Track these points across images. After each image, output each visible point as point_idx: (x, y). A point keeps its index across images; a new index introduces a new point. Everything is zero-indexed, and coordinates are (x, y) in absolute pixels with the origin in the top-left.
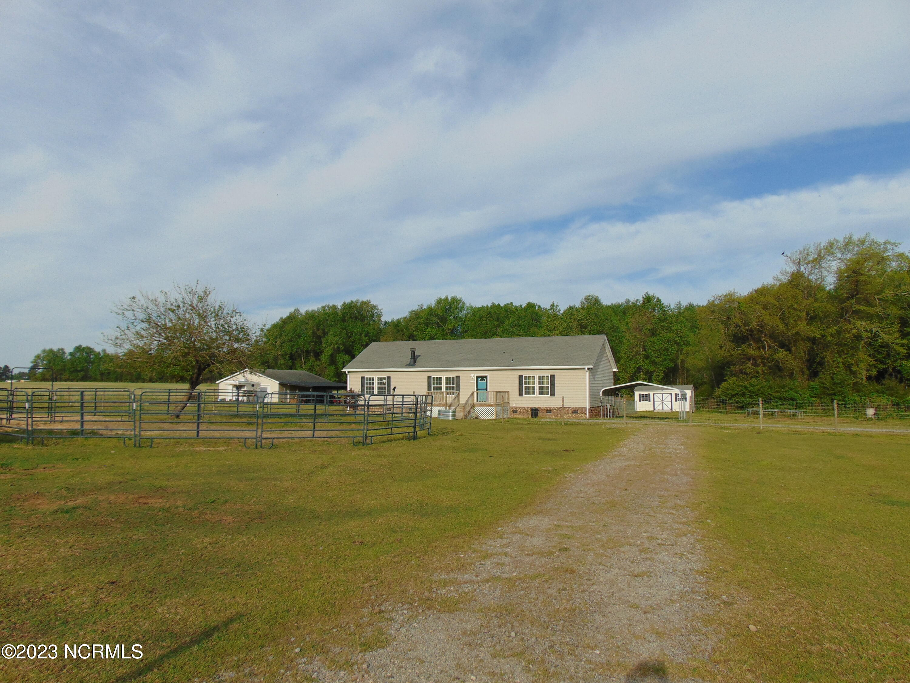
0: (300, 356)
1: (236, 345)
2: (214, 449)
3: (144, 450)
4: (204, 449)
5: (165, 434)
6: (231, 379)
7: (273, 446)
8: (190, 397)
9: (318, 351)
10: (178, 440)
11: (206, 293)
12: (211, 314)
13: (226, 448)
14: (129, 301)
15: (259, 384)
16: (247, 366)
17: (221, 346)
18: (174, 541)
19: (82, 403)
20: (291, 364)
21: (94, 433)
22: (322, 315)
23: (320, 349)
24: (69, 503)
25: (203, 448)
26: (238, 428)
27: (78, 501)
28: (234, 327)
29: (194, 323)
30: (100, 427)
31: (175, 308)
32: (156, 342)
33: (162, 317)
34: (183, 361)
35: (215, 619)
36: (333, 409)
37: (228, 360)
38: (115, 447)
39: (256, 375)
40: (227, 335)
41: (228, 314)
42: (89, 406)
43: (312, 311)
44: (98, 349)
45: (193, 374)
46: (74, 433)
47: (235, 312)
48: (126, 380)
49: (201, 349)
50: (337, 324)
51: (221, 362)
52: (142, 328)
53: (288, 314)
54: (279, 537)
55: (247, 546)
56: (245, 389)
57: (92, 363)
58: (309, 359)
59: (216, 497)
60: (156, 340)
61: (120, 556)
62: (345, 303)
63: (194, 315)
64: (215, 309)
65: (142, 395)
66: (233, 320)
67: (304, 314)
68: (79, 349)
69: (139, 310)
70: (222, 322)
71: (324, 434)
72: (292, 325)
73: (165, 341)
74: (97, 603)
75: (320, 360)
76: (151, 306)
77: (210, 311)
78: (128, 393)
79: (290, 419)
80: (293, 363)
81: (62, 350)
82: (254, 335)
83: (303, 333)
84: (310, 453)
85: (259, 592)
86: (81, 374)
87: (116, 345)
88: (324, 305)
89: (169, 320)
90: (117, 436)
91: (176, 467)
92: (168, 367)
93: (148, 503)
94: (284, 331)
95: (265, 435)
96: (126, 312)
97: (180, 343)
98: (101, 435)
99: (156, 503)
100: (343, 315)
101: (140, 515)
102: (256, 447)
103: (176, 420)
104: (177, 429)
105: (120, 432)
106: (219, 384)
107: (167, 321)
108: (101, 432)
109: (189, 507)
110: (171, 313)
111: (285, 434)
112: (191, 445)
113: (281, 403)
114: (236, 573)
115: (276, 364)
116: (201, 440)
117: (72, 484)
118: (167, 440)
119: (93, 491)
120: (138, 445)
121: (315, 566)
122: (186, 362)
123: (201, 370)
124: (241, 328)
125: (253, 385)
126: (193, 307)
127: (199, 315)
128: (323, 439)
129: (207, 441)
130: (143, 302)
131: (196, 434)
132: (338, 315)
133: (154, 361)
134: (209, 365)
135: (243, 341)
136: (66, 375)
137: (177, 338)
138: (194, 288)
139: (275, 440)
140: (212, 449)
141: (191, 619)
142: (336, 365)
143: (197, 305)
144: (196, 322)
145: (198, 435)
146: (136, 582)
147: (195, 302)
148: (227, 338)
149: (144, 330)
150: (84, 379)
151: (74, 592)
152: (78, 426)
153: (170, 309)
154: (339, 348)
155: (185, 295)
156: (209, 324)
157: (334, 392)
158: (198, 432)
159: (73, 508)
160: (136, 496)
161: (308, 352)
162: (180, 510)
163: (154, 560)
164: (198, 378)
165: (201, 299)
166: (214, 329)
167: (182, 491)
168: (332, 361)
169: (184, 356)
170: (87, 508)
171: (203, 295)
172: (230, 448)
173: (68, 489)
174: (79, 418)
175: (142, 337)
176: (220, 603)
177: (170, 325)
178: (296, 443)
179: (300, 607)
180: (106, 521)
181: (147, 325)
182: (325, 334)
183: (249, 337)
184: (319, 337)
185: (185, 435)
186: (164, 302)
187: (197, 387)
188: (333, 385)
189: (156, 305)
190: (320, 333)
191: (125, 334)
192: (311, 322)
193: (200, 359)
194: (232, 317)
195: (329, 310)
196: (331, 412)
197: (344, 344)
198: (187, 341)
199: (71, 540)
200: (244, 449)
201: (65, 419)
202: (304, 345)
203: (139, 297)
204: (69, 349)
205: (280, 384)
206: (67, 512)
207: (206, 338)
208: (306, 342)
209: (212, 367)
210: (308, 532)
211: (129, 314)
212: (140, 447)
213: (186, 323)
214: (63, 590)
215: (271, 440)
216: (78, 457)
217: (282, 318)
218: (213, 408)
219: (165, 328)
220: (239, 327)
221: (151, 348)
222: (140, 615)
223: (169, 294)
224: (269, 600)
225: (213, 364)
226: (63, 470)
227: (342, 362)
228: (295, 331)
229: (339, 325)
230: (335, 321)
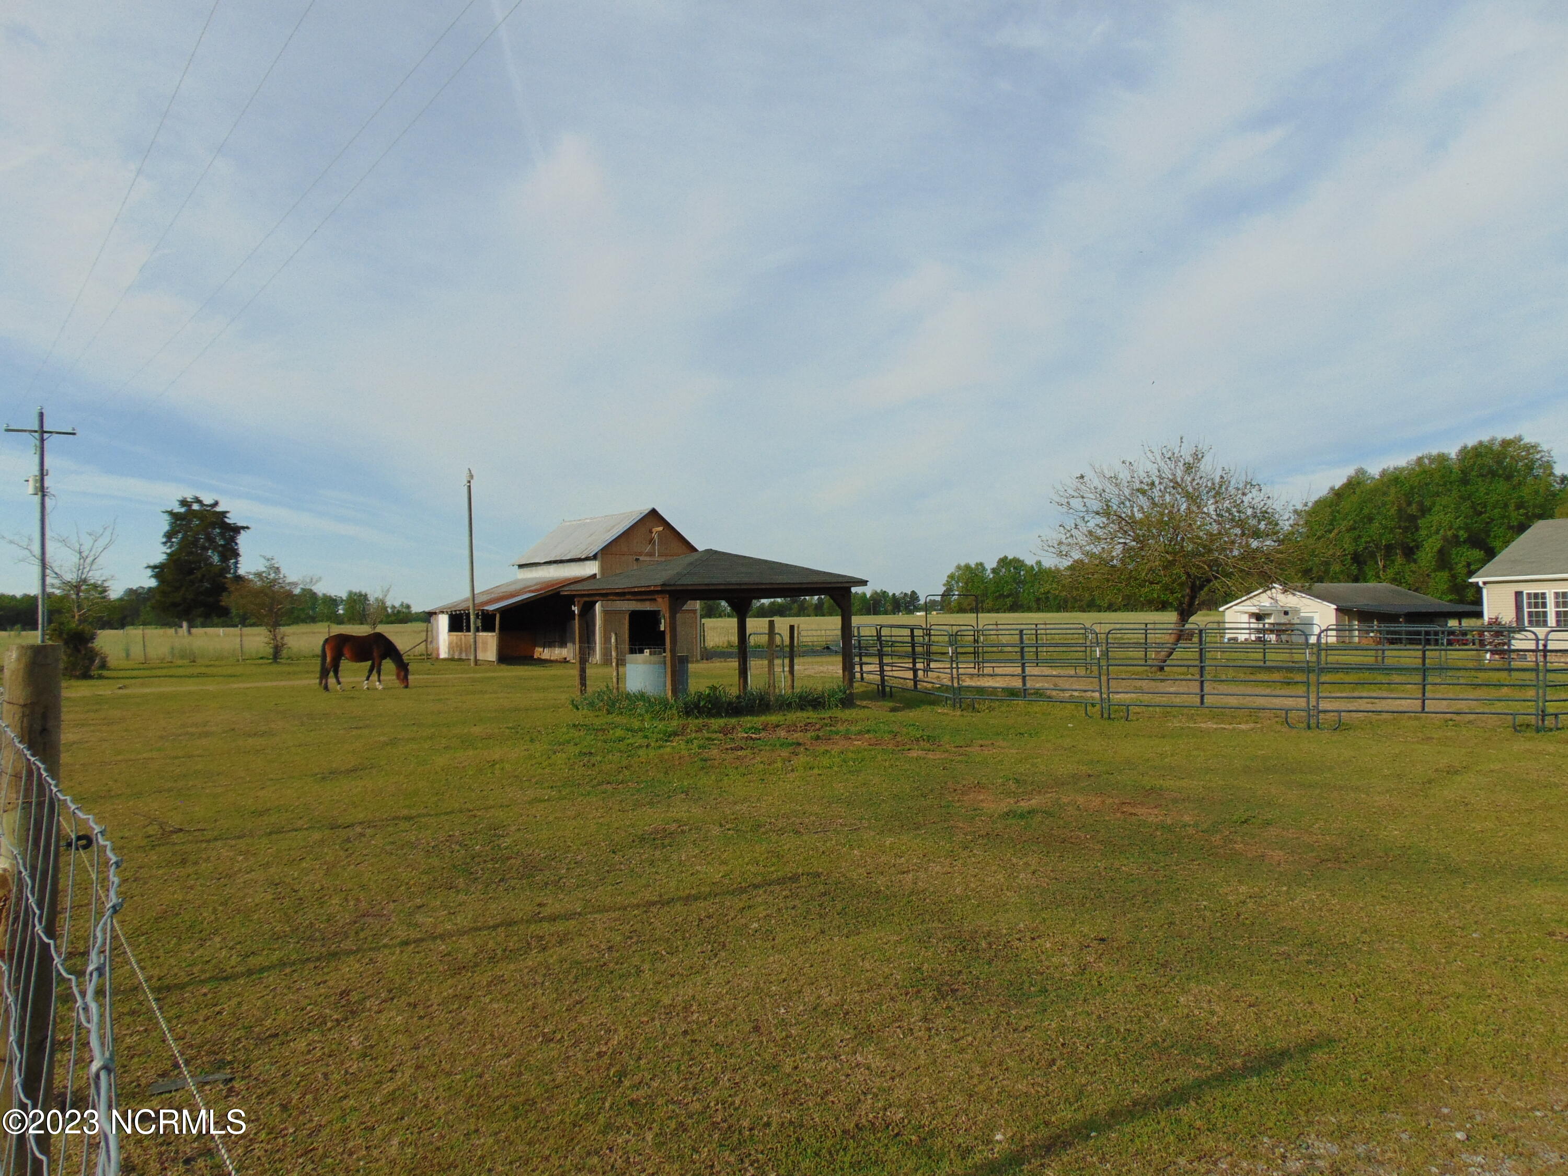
0: (1373, 555)
1: (1254, 544)
2: (1231, 727)
3: (1116, 723)
4: (1215, 726)
5: (1146, 698)
6: (1248, 603)
7: (1340, 727)
8: (1181, 636)
9: (1412, 544)
10: (1169, 709)
11: (1198, 457)
12: (1208, 493)
13: (1252, 725)
14: (1075, 483)
15: (1297, 611)
16: (1278, 579)
17: (1228, 546)
18: (1187, 883)
19: (1022, 648)
20: (1355, 572)
21: (1038, 693)
22: (1417, 475)
23: (1414, 541)
24: (1022, 804)
25: (1211, 725)
26: (1268, 691)
27: (1033, 801)
28: (1249, 512)
29: (1179, 510)
30: (1046, 685)
31: (1146, 488)
32: (1121, 546)
33: (1128, 503)
34: (1165, 576)
35: (1280, 1038)
36: (1456, 656)
37: (1242, 571)
38: (1073, 717)
39: (1294, 595)
40: (1237, 526)
41: (1238, 489)
42: (1030, 652)
43: (1395, 469)
44: (1030, 561)
45: (1183, 596)
46: (1012, 693)
47: (1250, 484)
48: (1073, 609)
49: (1195, 554)
50: (1450, 490)
51: (1229, 575)
52: (1098, 525)
53: (1345, 480)
54: (1382, 901)
55: (1321, 909)
56: (1271, 620)
57: (1023, 582)
58: (1393, 562)
59: (1249, 813)
60: (1120, 543)
61: (1107, 896)
62: (1465, 447)
63: (1178, 497)
64: (1213, 484)
65: (1109, 633)
66: (1246, 499)
67: (1377, 477)
68: (1004, 562)
69: (1092, 496)
70: (1227, 504)
71: (1443, 706)
72: (1354, 498)
73: (1134, 543)
74: (1083, 970)
75: (1415, 561)
76: (1111, 489)
77: (1206, 486)
78: (1083, 631)
79: (1367, 676)
80: (1360, 570)
81: (981, 564)
82: (1287, 523)
83: (1378, 513)
84: (1418, 742)
85: (1356, 1000)
86: (1009, 601)
87: (1060, 554)
88: (1420, 455)
89: (1139, 509)
90: (1072, 701)
91: (1172, 755)
92: (1142, 586)
93: (1135, 814)
94: (1338, 512)
95: (1323, 705)
96: (1072, 501)
97: (1159, 543)
98: (1049, 697)
99: (1150, 815)
100: (1462, 471)
101: (1127, 832)
102: (1309, 727)
103: (1159, 675)
104: (1162, 691)
105: (1076, 694)
106: (1224, 611)
107: (1135, 509)
108: (1048, 692)
109: (1205, 826)
110: (1141, 496)
111: (1363, 705)
112: (1191, 718)
113: (1343, 646)
114: (1307, 958)
115: (1327, 572)
116: (1207, 711)
117: (1021, 774)
118: (1151, 709)
119: (1052, 788)
120: (1106, 715)
121: (1468, 971)
122: (1171, 576)
123: (1195, 590)
124: (1261, 512)
125: (1286, 613)
126: (1177, 483)
127: (1188, 496)
128: (1442, 715)
129: (1219, 713)
130: (1096, 482)
131: (1199, 700)
132: (1451, 472)
133: (1119, 578)
134: (1209, 581)
135: (1268, 535)
136: (989, 603)
137: (1153, 537)
138: (1176, 451)
139: (1343, 714)
140: (1227, 726)
141: (1238, 1027)
142: (1451, 569)
143: (1182, 479)
144: (1184, 507)
145: (1202, 702)
146: (1138, 946)
147: (1179, 474)
148: (1238, 531)
149: (1101, 528)
150: (1014, 608)
151: (1048, 945)
152: (1017, 683)
153: (1138, 490)
154: (1456, 537)
155: (1162, 464)
156: (1205, 510)
157: (1453, 623)
158: (1202, 697)
159: (1029, 813)
160: (1117, 801)
161: (1389, 549)
162: (1191, 831)
163: (1160, 912)
164: (1191, 604)
165: (1189, 468)
166: (1215, 517)
167: (1189, 797)
168: (1443, 560)
169: (1165, 568)
170: (1049, 814)
171: (1191, 462)
172: (1259, 726)
173: (1017, 781)
174: (1019, 670)
175: (1098, 539)
176: (1285, 1008)
177: (1141, 515)
178: (1385, 721)
179: (1450, 1049)
180: (1078, 837)
181: (1104, 520)
182: (1424, 511)
183: (1278, 528)
184: (1413, 519)
185: (1177, 700)
186: (1129, 479)
187: (1192, 619)
188: (1448, 610)
189: (1117, 485)
190: (1413, 509)
191: (1072, 536)
192: (1393, 490)
193: (1193, 571)
194: (1244, 494)
195: (1430, 463)
196: (1451, 664)
197: (1467, 528)
198: (1171, 541)
199: (1033, 860)
200: (1285, 729)
201: (998, 671)
202: (1381, 535)
203: (1090, 475)
204: (990, 564)
205: (1337, 610)
206: (1022, 816)
207: (1201, 534)
208: (1385, 528)
209: (1216, 584)
210: (1440, 899)
211: (1076, 503)
212: (1109, 718)
213: (1166, 511)
214: (1033, 939)
215: (1336, 714)
216: (1022, 731)
217: (1332, 489)
218: (1219, 655)
219: (1132, 522)
220: (1258, 511)
221: (1112, 557)
222: (1152, 1002)
223: (1135, 465)
224: (1380, 1022)
225: (1216, 578)
226: (1006, 750)
227: (1465, 563)
228: (1362, 509)
229: (1454, 492)
230: (1445, 485)
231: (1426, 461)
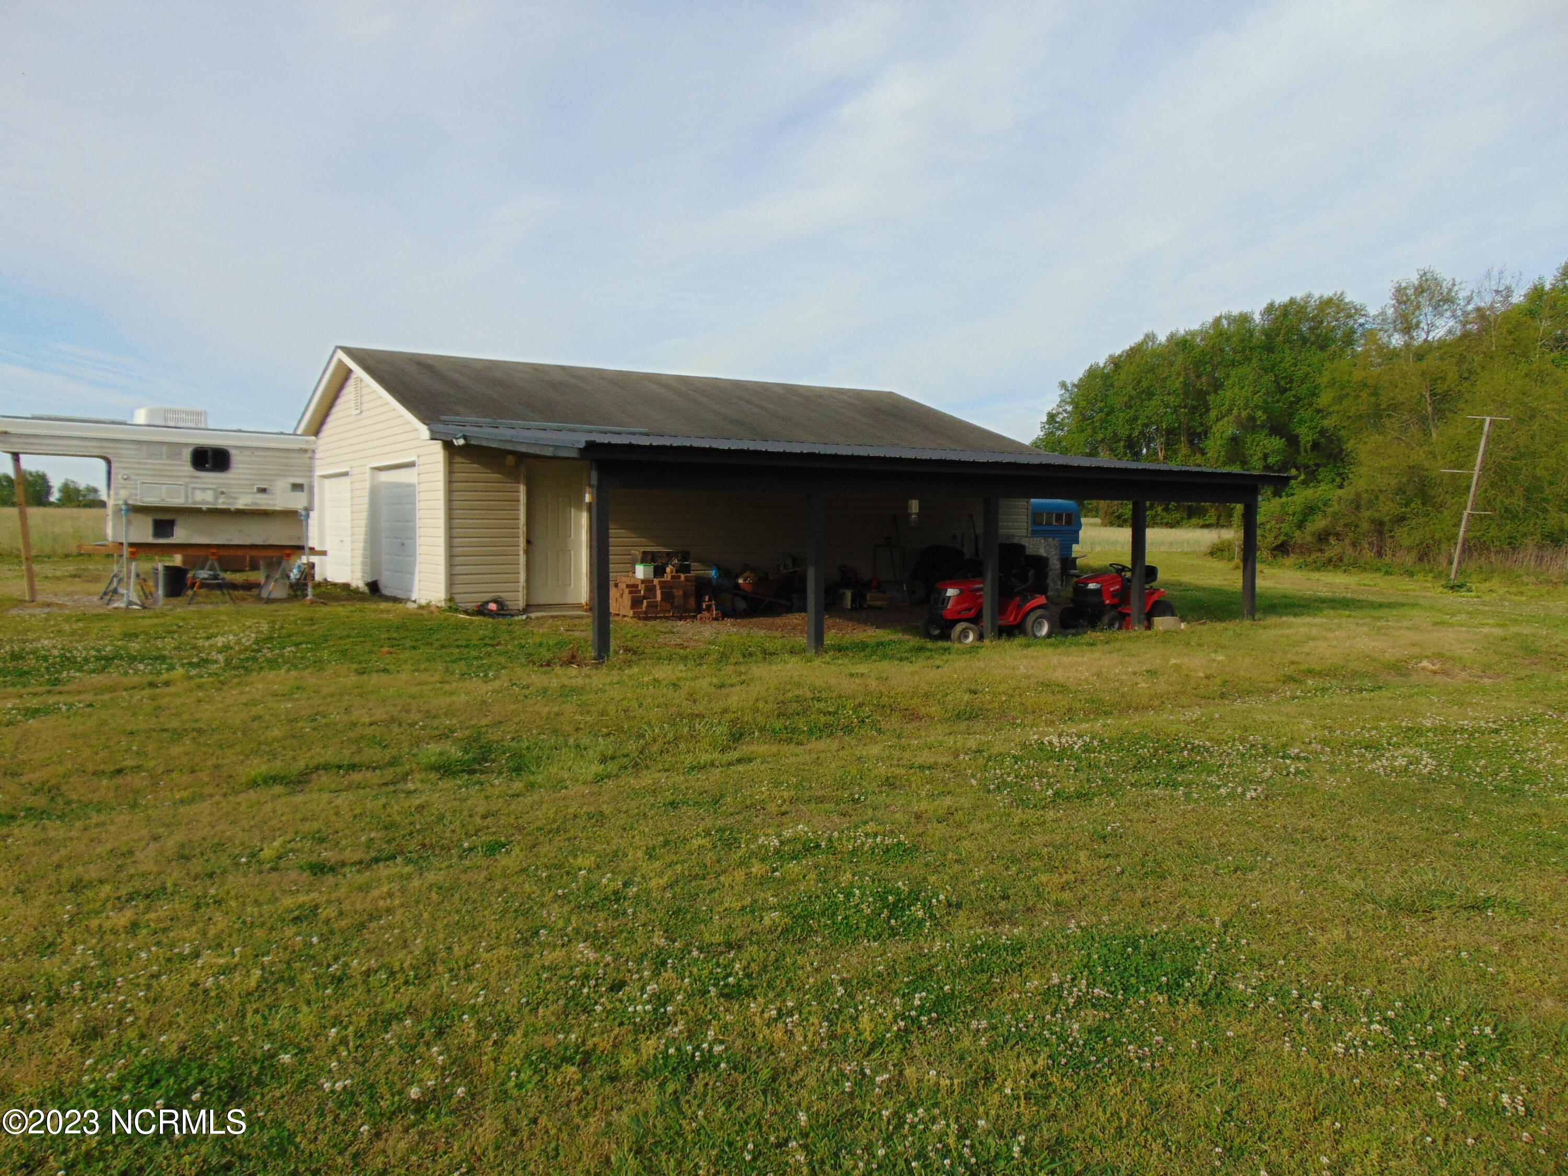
9: (1199, 429)
22: (1212, 340)
23: (1202, 424)
50: (1250, 360)
58: (1176, 452)
62: (1272, 305)
72: (1134, 369)
83: (1160, 387)
88: (1218, 315)
94: (1114, 385)
100: (1266, 336)
132: (1252, 337)
154: (1252, 419)
161: (1172, 434)
182: (1217, 386)
184: (1201, 395)
190: (1203, 383)
192: (1181, 359)
195: (1229, 324)
197: (1266, 408)
202: (1162, 415)
208: (1168, 407)
227: (1260, 455)
228: (1139, 382)
229: (1254, 361)
230: (1243, 351)
231: (1225, 322)
